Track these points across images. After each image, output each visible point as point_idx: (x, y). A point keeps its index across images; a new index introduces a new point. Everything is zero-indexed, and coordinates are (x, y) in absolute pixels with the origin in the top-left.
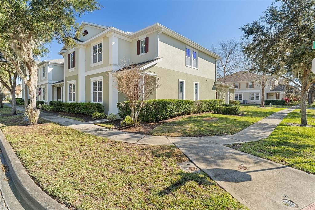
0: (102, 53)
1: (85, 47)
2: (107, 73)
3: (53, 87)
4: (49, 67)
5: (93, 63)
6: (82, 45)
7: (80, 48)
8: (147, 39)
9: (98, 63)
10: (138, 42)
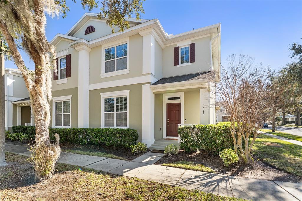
0: (127, 57)
1: (90, 50)
2: (140, 85)
3: (15, 106)
4: (8, 78)
5: (105, 73)
6: (86, 45)
7: (83, 49)
8: (193, 46)
9: (116, 73)
10: (176, 50)
